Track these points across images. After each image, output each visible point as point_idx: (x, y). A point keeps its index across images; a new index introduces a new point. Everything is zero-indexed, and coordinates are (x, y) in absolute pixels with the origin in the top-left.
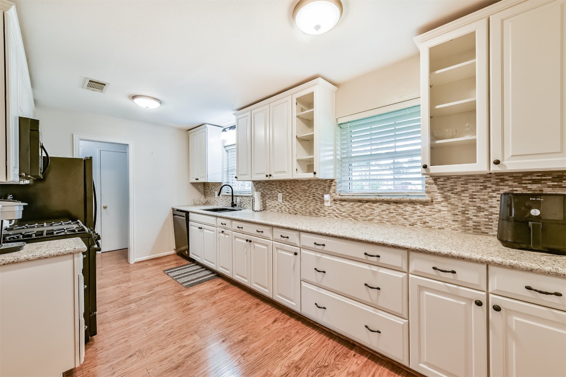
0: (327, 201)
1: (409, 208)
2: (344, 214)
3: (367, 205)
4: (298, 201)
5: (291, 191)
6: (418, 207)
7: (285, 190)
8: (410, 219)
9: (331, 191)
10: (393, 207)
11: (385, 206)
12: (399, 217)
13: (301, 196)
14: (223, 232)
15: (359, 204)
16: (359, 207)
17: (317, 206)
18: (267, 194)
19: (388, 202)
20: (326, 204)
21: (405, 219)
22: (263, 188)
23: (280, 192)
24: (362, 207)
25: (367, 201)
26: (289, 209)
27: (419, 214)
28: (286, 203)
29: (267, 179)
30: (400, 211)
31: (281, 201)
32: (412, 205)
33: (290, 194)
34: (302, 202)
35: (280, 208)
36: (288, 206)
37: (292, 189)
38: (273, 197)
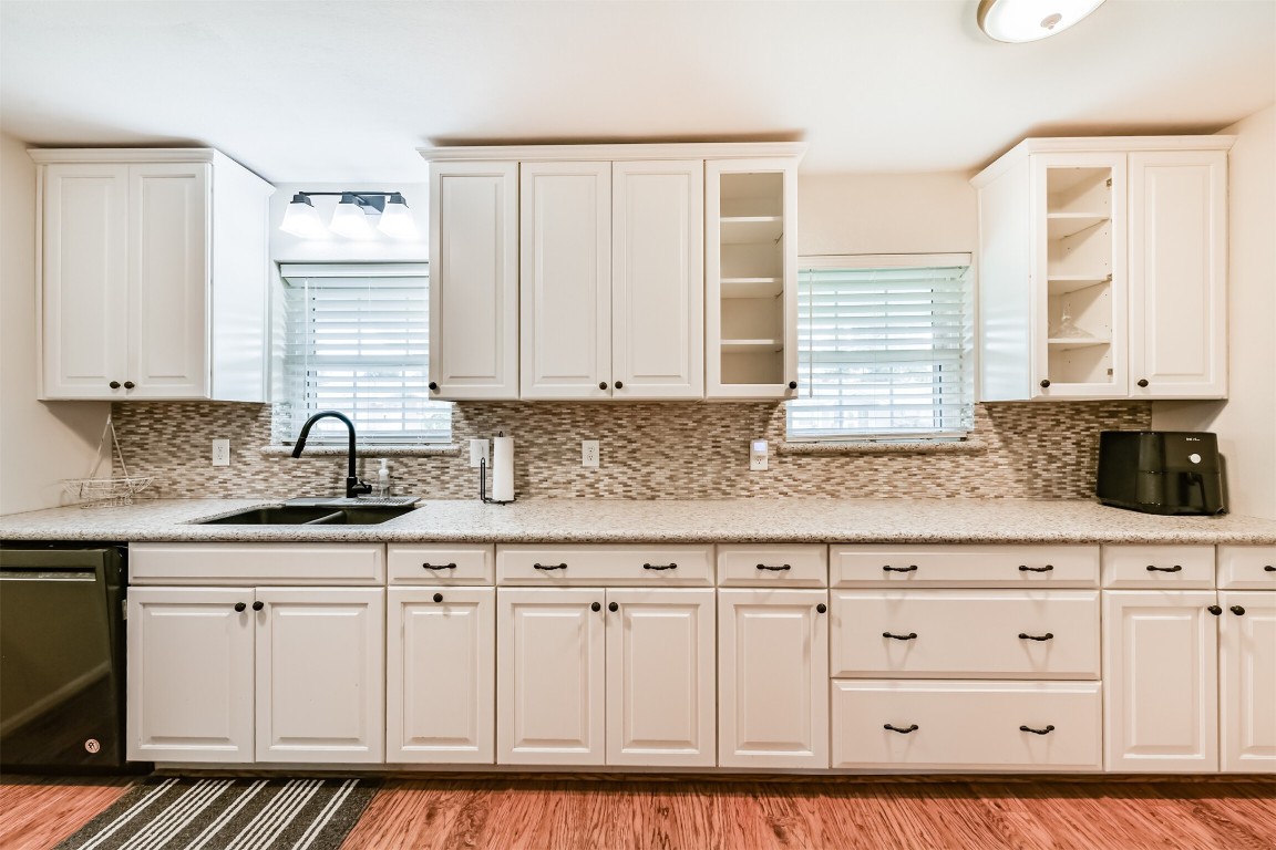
0: (760, 458)
1: (946, 464)
2: (805, 487)
3: (860, 462)
4: (660, 461)
5: (635, 435)
6: (962, 459)
7: (611, 430)
8: (948, 484)
9: (771, 432)
10: (915, 462)
11: (900, 463)
12: (927, 483)
13: (671, 447)
14: (438, 598)
15: (843, 460)
16: (842, 466)
17: (727, 473)
18: (532, 444)
19: (906, 453)
20: (754, 465)
21: (939, 485)
22: (514, 424)
23: (588, 438)
24: (851, 467)
25: (862, 454)
26: (625, 485)
27: (963, 474)
28: (616, 470)
29: (603, 395)
30: (930, 470)
31: (595, 463)
32: (952, 458)
33: (630, 441)
34: (674, 465)
35: (591, 486)
36: (623, 478)
37: (639, 428)
38: (558, 454)
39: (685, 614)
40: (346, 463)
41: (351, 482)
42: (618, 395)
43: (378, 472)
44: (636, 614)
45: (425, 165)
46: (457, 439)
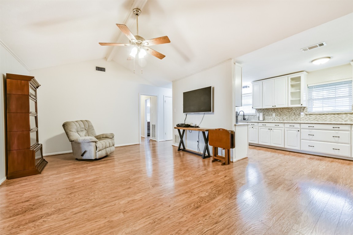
0: (302, 115)
1: (344, 116)
2: (311, 119)
3: (323, 115)
4: (285, 116)
5: (281, 112)
6: (348, 115)
7: (277, 112)
8: (345, 119)
9: (304, 111)
10: (336, 116)
11: (333, 115)
12: (340, 119)
13: (287, 114)
14: (252, 127)
15: (320, 115)
16: (319, 116)
17: (296, 117)
18: (266, 114)
19: (334, 114)
20: (301, 116)
21: (342, 119)
22: (263, 111)
23: (273, 113)
24: (321, 116)
25: (324, 114)
27: (349, 117)
28: (278, 117)
29: (273, 107)
30: (340, 117)
31: (275, 116)
32: (346, 115)
34: (287, 116)
35: (274, 119)
36: (279, 118)
38: (269, 115)
39: (280, 131)
40: (243, 116)
41: (244, 118)
42: (275, 107)
43: (246, 117)
44: (274, 130)
45: (251, 84)
46: (256, 113)
